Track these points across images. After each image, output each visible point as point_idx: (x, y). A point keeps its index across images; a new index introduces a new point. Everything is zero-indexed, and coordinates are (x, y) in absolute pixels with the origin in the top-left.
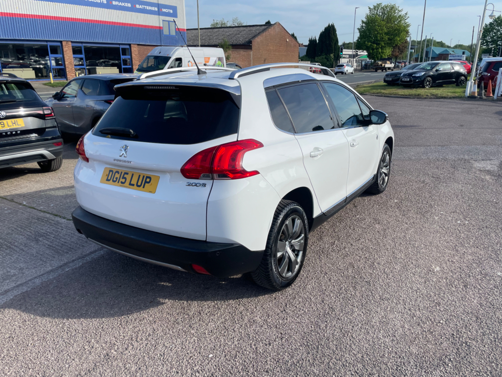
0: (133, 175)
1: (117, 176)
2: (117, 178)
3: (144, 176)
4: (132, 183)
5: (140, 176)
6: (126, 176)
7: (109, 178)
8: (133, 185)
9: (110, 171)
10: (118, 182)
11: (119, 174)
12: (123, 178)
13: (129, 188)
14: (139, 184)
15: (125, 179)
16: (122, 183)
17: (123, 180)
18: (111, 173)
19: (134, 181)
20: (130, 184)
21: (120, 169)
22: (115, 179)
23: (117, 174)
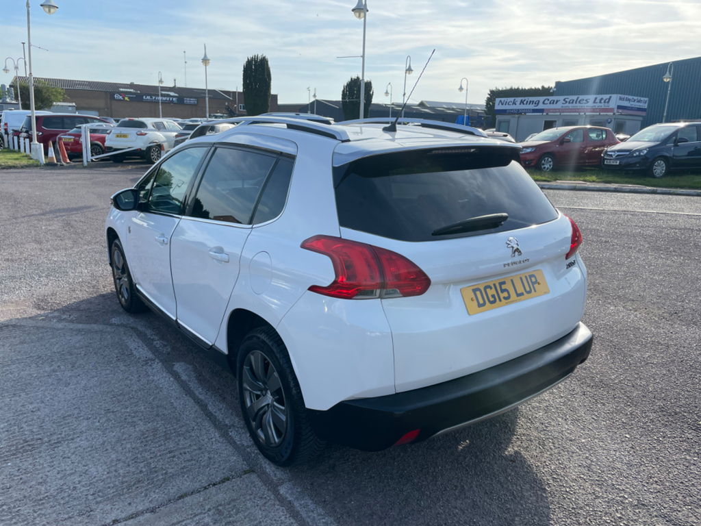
0: (512, 281)
1: (491, 292)
2: (493, 296)
3: (526, 277)
4: (519, 292)
5: (521, 278)
6: (504, 287)
7: (481, 302)
8: (522, 294)
9: (474, 291)
10: (500, 300)
11: (491, 288)
12: (503, 291)
13: (520, 300)
14: (528, 289)
15: (506, 290)
16: (505, 298)
17: (505, 294)
18: (478, 293)
19: (520, 289)
20: (518, 295)
21: (490, 282)
22: (492, 299)
23: (488, 290)
